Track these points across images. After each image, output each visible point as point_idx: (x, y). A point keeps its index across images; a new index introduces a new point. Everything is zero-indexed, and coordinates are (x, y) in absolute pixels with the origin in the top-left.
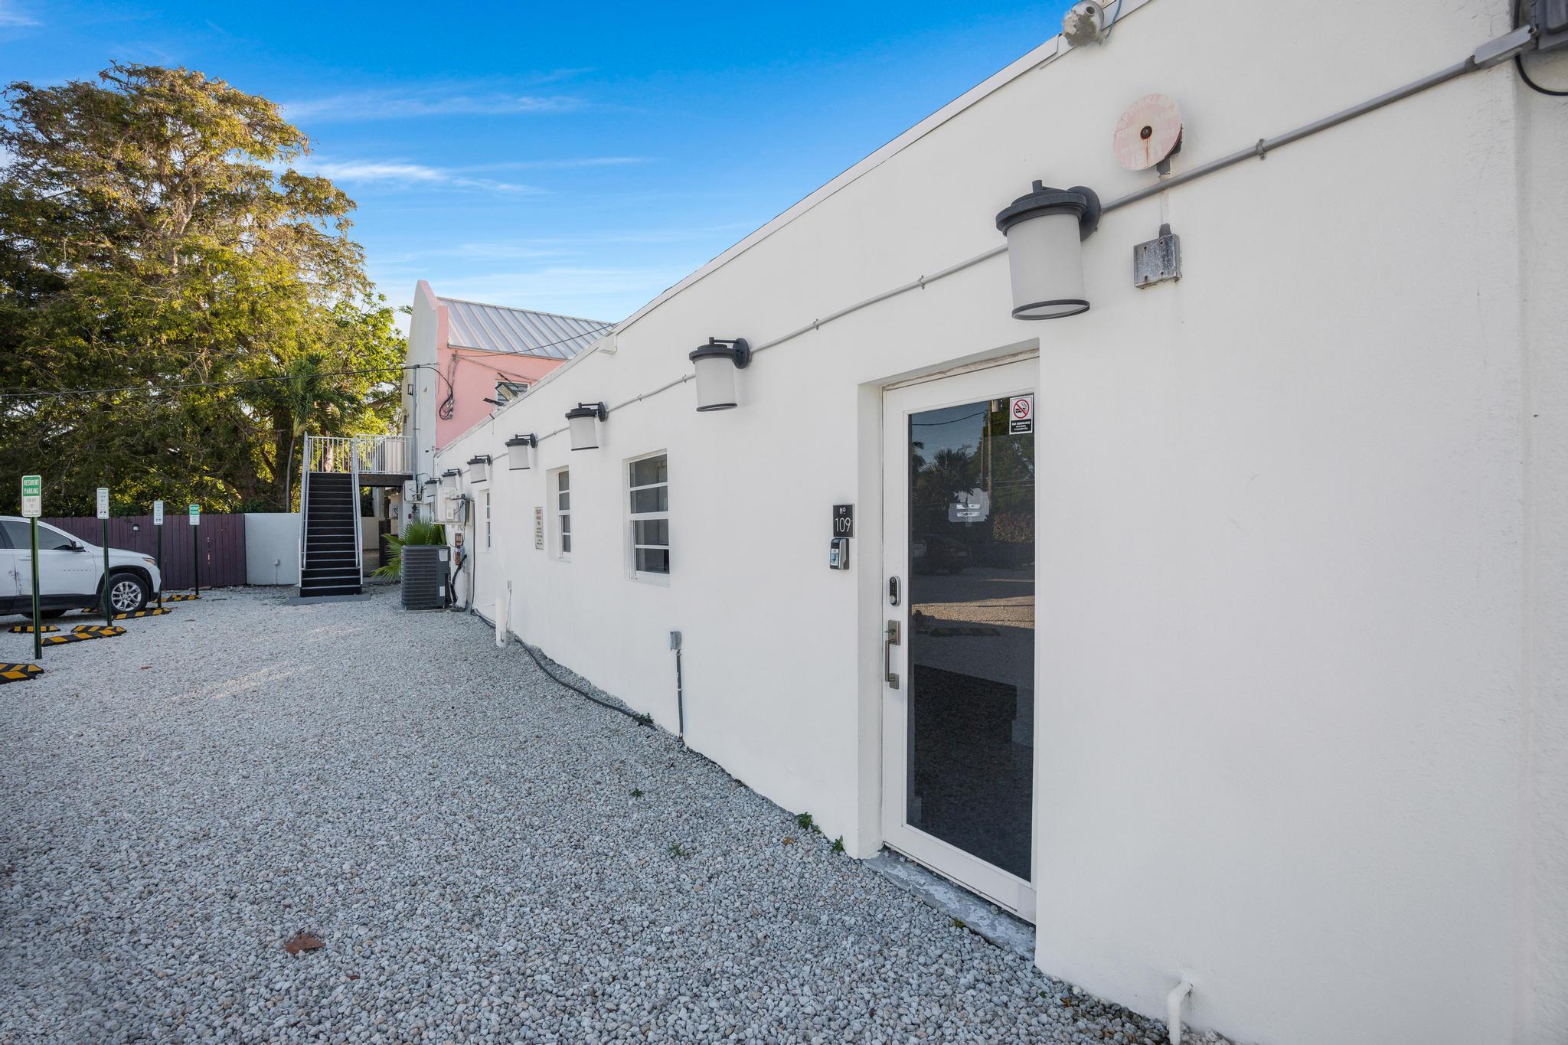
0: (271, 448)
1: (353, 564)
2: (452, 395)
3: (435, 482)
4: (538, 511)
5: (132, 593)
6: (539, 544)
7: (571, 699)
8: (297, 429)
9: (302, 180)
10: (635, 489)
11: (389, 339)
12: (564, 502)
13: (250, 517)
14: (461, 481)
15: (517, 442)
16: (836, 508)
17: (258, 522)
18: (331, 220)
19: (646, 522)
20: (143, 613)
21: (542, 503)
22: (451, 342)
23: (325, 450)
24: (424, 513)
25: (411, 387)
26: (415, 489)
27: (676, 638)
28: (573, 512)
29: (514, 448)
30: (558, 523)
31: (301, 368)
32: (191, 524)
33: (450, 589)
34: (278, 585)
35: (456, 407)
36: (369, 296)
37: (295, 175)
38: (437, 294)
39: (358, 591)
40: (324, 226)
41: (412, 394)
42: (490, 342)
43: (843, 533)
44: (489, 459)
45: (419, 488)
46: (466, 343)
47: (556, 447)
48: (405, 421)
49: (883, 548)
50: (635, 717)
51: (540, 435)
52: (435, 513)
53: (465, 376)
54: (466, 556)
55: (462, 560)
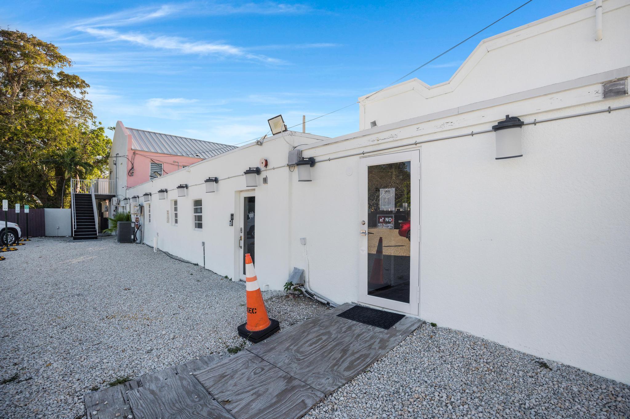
0: (54, 183)
1: (95, 228)
2: (133, 168)
3: (127, 199)
4: (168, 211)
5: (11, 237)
6: (168, 221)
7: (177, 262)
8: (67, 175)
9: (67, 76)
10: (195, 207)
11: (104, 140)
12: (176, 209)
13: (46, 210)
14: (139, 200)
15: (161, 191)
16: (231, 214)
17: (49, 212)
18: (78, 90)
19: (198, 216)
20: (15, 244)
21: (169, 209)
22: (133, 148)
23: (77, 184)
24: (120, 210)
25: (114, 161)
26: (117, 200)
27: (203, 243)
28: (179, 212)
29: (160, 193)
30: (174, 215)
31: (69, 153)
32: (25, 212)
33: (135, 236)
34: (58, 237)
35: (134, 171)
36: (95, 122)
37: (64, 74)
38: (126, 126)
39: (96, 238)
40: (76, 93)
41: (115, 164)
42: (148, 147)
43: (232, 219)
44: (151, 194)
45: (119, 201)
46: (139, 148)
47: (174, 194)
48: (111, 174)
49: (240, 222)
50: (194, 264)
51: (168, 190)
52: (126, 209)
53: (138, 160)
54: (140, 225)
55: (139, 227)
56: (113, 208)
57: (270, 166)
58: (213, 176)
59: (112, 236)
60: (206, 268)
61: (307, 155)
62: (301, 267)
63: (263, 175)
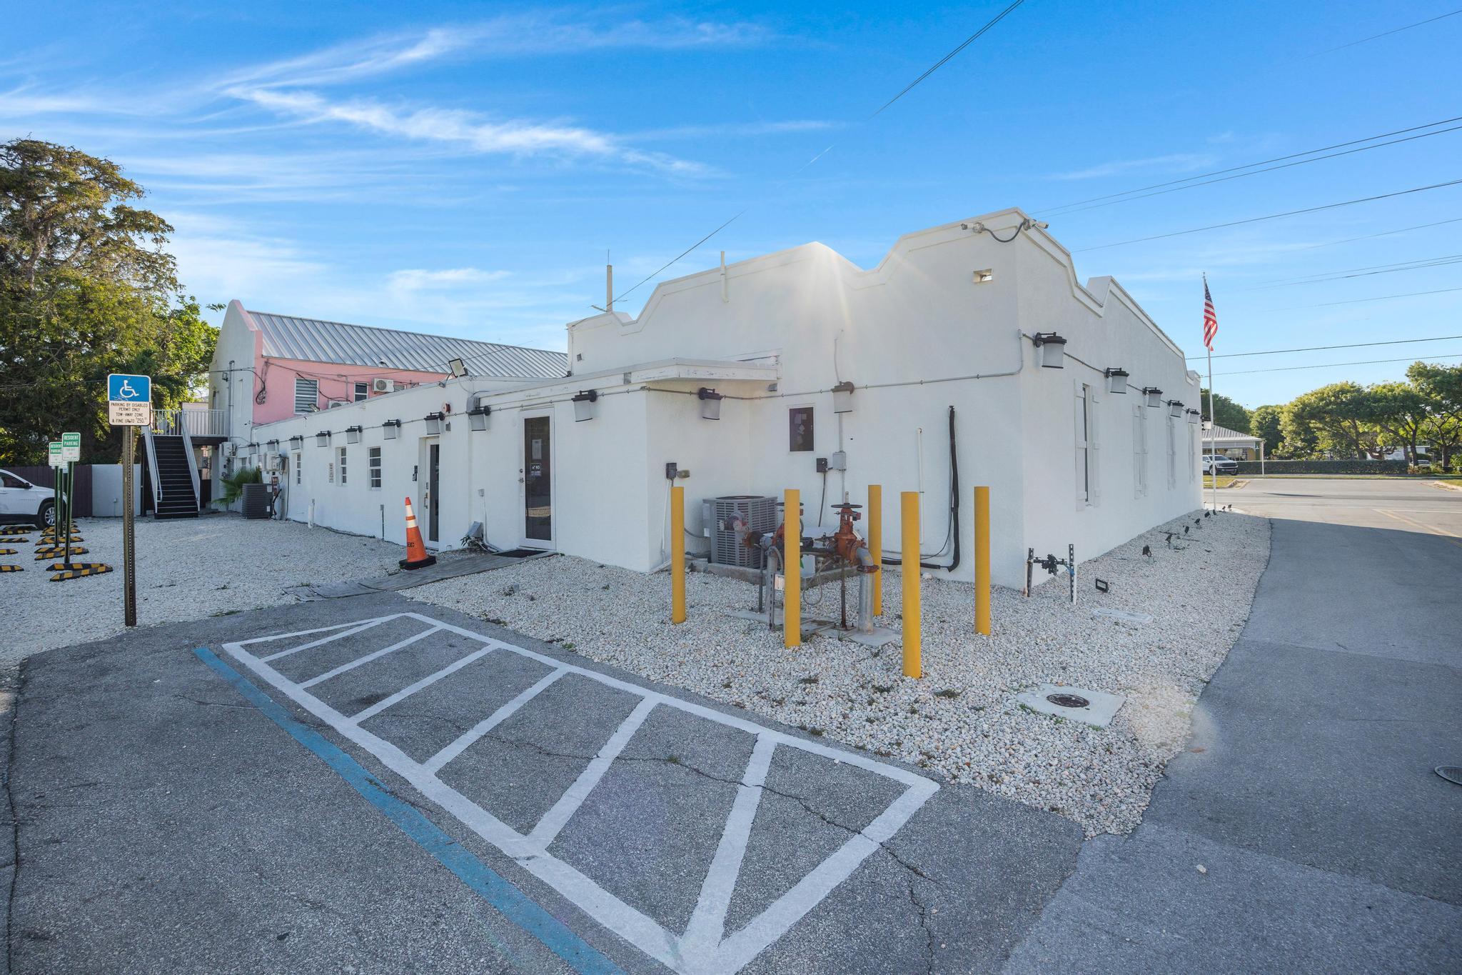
1: (194, 498)
2: (264, 389)
3: (255, 445)
4: (331, 465)
6: (331, 480)
9: (132, 213)
10: (372, 458)
12: (344, 461)
13: (96, 467)
14: (279, 447)
15: (321, 435)
17: (101, 470)
18: (149, 236)
19: (375, 470)
21: (333, 462)
22: (264, 354)
24: (237, 466)
25: (224, 373)
26: (231, 447)
27: (382, 507)
28: (348, 466)
29: (319, 437)
30: (341, 470)
31: (140, 362)
33: (272, 507)
34: (116, 517)
35: (267, 396)
36: (182, 297)
37: (126, 209)
38: (247, 308)
39: (196, 516)
40: (144, 242)
41: (227, 380)
42: (291, 351)
43: (416, 472)
44: (301, 438)
45: (235, 447)
46: (275, 354)
47: (340, 440)
48: (214, 395)
49: (426, 476)
50: (369, 537)
51: (333, 432)
52: (250, 463)
53: (274, 377)
54: (281, 490)
55: (279, 492)
56: (222, 461)
57: (453, 412)
58: (393, 418)
59: (220, 514)
60: (385, 539)
61: (484, 403)
62: (479, 520)
63: (447, 420)
